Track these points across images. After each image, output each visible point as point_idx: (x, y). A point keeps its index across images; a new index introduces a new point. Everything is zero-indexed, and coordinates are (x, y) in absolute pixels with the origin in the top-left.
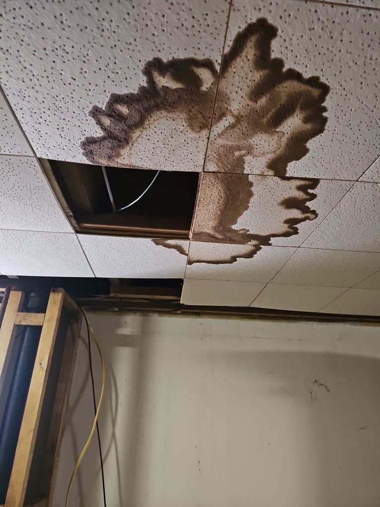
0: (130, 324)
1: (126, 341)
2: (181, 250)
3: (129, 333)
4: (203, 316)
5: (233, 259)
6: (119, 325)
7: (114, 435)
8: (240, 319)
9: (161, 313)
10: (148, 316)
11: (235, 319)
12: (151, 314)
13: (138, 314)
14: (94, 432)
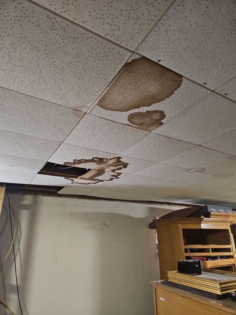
0: (28, 199)
1: (26, 207)
2: (72, 180)
3: (27, 204)
4: (62, 197)
5: (89, 184)
6: (23, 200)
7: (19, 249)
8: (78, 198)
9: (43, 195)
10: (37, 196)
11: (76, 198)
12: (38, 195)
13: (32, 195)
14: (12, 247)
